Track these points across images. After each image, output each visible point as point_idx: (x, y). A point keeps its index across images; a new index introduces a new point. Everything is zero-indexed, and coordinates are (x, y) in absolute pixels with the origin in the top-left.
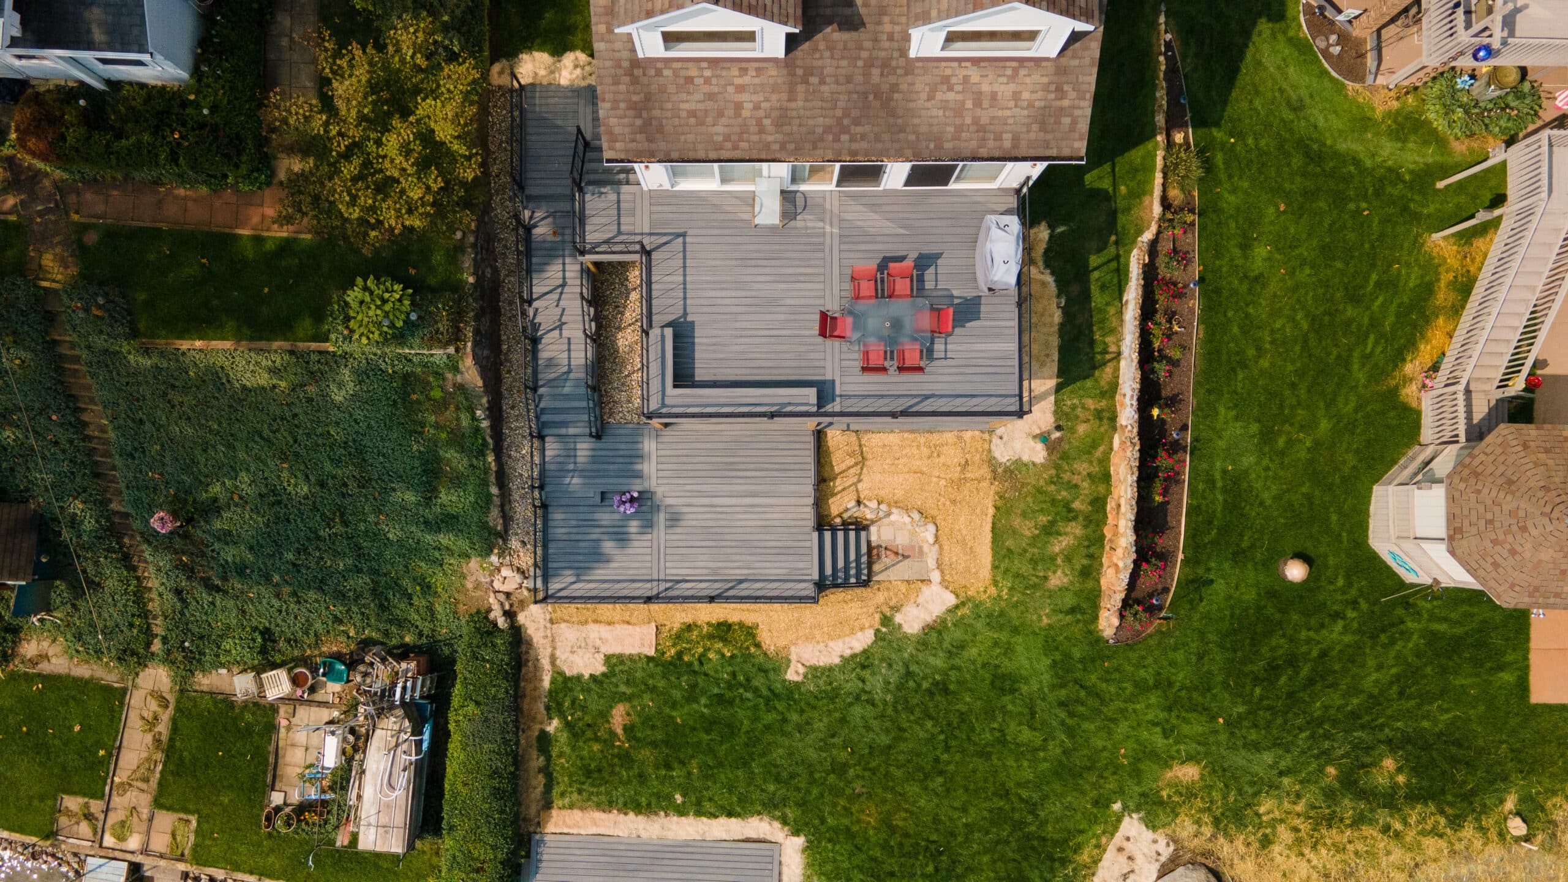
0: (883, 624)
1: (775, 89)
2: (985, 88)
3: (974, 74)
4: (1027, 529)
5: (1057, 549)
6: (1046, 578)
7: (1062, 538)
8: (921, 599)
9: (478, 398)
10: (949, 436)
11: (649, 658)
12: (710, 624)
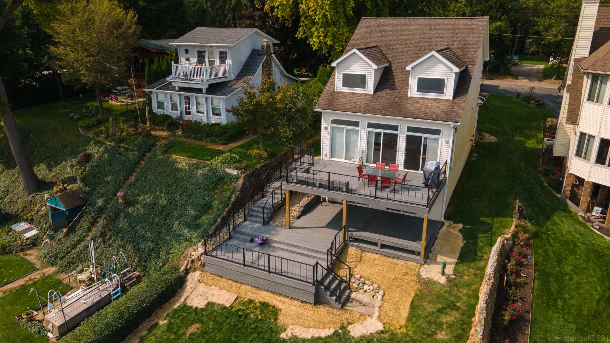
0: (341, 329)
1: (368, 100)
2: (429, 104)
3: (426, 102)
4: (430, 308)
5: (444, 321)
6: (435, 333)
7: (447, 316)
8: (365, 323)
9: (237, 192)
10: (402, 262)
11: (225, 308)
12: (260, 303)
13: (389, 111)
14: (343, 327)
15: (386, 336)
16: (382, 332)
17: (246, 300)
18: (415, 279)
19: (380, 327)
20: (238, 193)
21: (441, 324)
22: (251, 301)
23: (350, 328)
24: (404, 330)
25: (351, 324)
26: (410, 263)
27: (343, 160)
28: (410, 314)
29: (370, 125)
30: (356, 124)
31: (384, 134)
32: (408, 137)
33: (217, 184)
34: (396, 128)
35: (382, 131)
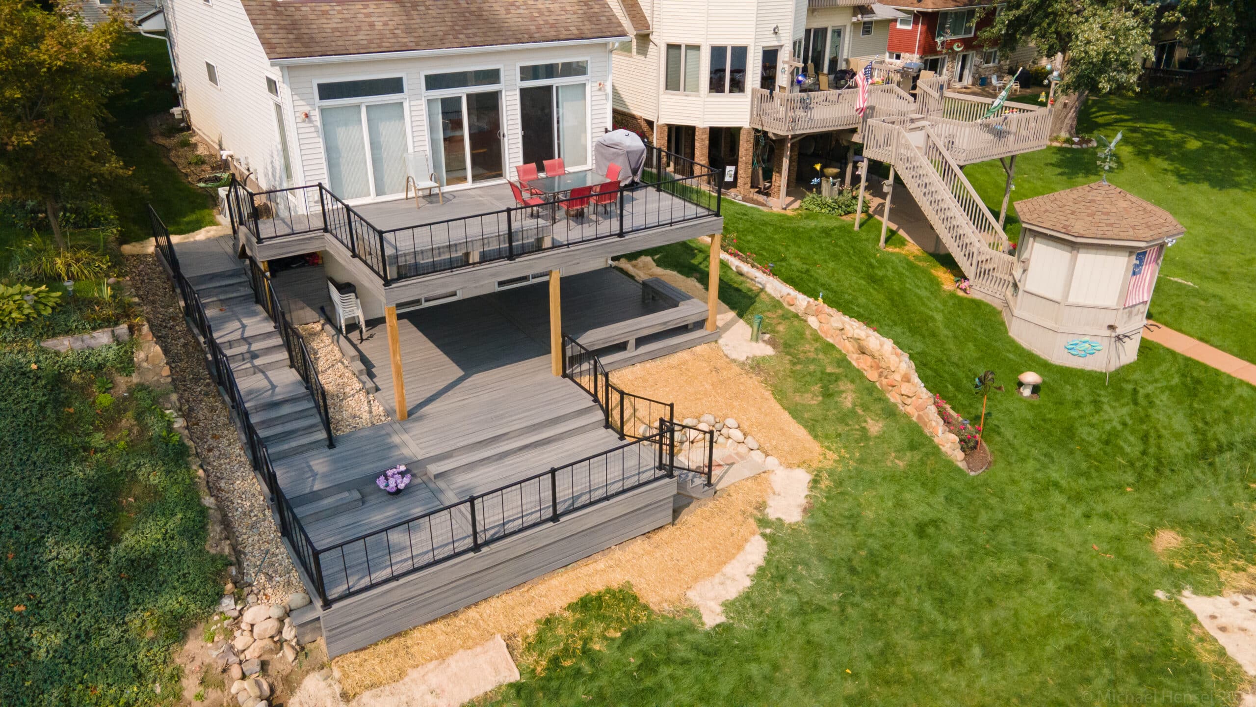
0: (763, 526)
4: (812, 400)
5: (849, 404)
6: (864, 429)
7: (844, 395)
8: (777, 488)
9: (166, 395)
10: (684, 355)
11: (518, 688)
12: (571, 607)
13: (475, 35)
14: (763, 522)
15: (825, 483)
16: (815, 482)
17: (531, 631)
18: (736, 369)
19: (802, 477)
20: (174, 397)
21: (853, 412)
22: (549, 622)
23: (772, 513)
24: (832, 456)
25: (761, 506)
26: (699, 349)
27: (372, 199)
28: (805, 427)
29: (433, 82)
30: (395, 86)
31: (469, 96)
32: (524, 92)
33: (59, 404)
34: (492, 76)
35: (462, 92)
